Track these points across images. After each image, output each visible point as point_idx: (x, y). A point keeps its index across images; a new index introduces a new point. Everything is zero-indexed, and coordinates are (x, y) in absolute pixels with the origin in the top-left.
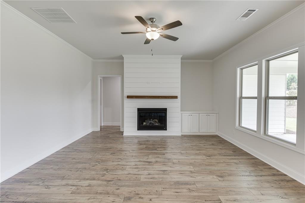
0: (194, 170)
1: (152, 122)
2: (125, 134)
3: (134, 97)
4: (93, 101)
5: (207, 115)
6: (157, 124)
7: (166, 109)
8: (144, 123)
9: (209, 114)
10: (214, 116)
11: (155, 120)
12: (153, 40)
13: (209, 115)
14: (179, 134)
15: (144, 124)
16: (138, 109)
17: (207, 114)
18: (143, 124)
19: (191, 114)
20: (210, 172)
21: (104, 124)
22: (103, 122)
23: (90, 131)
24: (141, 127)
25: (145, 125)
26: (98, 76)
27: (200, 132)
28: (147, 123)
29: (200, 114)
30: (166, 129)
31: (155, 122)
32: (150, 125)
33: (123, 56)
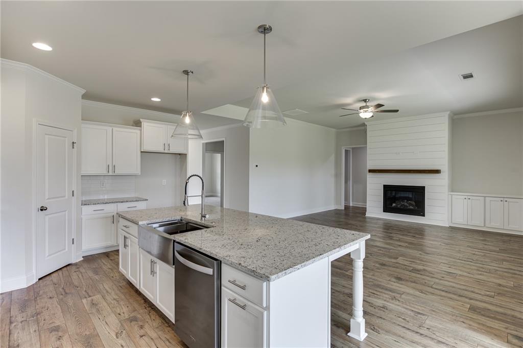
1: (406, 204)
2: (368, 215)
3: (377, 171)
4: (337, 175)
5: (502, 201)
6: (411, 207)
7: (424, 187)
8: (394, 205)
9: (505, 199)
10: (517, 202)
11: (409, 202)
13: (506, 201)
14: (446, 224)
16: (384, 186)
17: (502, 199)
18: (392, 205)
19: (469, 197)
21: (353, 204)
22: (353, 201)
23: (332, 207)
24: (387, 208)
26: (342, 147)
27: (487, 226)
28: (398, 205)
29: (487, 198)
30: (424, 215)
31: (411, 204)
32: (402, 207)
33: (366, 123)
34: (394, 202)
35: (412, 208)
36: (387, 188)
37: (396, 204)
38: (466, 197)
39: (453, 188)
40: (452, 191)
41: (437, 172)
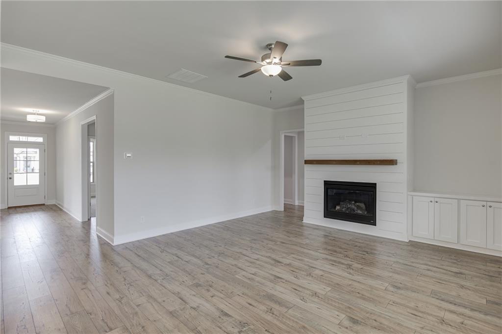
1: (353, 207)
2: (306, 220)
3: (315, 163)
5: (484, 206)
6: (359, 212)
7: (376, 184)
8: (338, 208)
9: (489, 204)
11: (357, 204)
12: (272, 76)
13: (490, 207)
14: (405, 238)
15: (336, 209)
16: (325, 181)
17: (484, 203)
18: (335, 207)
19: (437, 199)
21: (299, 203)
23: (268, 208)
24: (330, 212)
25: (338, 210)
26: (282, 132)
28: (343, 208)
29: (461, 201)
30: (375, 224)
31: (358, 207)
32: (347, 212)
33: (303, 98)
34: (338, 204)
35: (361, 212)
36: (328, 185)
37: (340, 207)
38: (432, 199)
39: (415, 186)
40: (414, 190)
41: (392, 162)
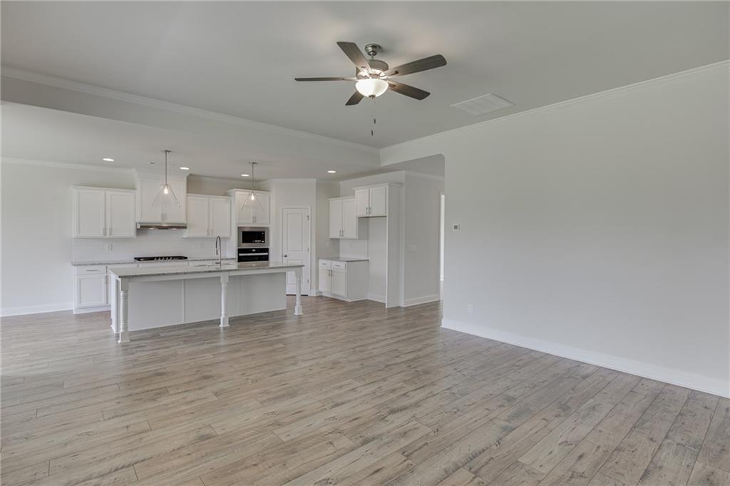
0: (276, 432)
20: (229, 443)
